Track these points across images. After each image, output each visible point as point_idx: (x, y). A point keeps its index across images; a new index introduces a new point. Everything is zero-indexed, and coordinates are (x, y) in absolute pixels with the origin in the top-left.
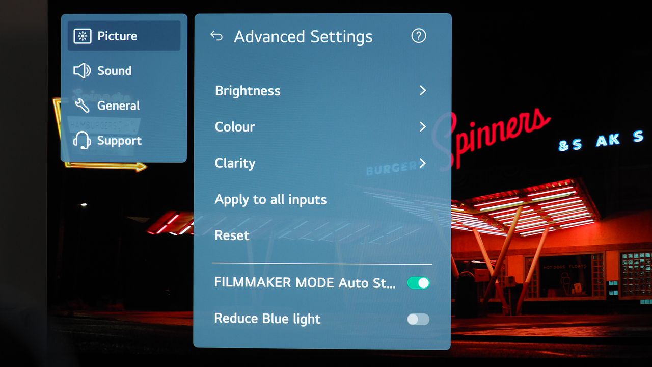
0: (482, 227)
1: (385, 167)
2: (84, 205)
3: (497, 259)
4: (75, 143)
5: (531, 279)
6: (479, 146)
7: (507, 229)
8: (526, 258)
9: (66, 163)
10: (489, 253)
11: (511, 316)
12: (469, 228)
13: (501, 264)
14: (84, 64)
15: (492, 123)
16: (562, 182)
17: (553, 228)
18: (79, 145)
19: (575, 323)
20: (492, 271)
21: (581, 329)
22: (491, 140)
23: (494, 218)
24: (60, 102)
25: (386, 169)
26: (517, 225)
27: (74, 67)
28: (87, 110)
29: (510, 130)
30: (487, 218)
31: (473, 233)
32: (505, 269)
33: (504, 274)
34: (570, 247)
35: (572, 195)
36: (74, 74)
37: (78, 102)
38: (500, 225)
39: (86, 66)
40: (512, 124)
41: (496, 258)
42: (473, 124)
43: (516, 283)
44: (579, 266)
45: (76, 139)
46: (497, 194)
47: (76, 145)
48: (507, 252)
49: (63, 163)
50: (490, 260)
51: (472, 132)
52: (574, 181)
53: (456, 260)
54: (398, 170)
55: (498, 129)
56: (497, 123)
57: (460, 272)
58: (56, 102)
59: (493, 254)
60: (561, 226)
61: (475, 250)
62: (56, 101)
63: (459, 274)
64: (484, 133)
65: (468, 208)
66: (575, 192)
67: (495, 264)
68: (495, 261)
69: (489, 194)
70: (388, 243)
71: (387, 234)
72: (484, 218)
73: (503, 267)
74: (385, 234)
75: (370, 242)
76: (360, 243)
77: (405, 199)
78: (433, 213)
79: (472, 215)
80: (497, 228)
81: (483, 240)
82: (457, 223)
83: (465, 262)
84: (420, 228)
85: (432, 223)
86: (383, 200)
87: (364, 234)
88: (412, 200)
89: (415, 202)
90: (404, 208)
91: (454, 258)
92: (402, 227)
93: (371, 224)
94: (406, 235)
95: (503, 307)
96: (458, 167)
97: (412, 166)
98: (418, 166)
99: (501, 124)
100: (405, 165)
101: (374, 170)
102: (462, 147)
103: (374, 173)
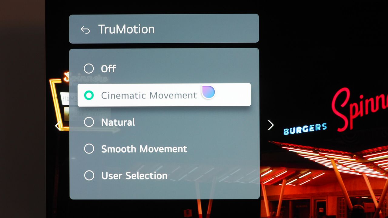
0: (370, 172)
1: (298, 128)
3: (380, 196)
6: (367, 113)
7: (387, 173)
9: (60, 128)
10: (374, 191)
12: (360, 173)
13: (384, 199)
15: (376, 96)
20: (377, 205)
22: (375, 108)
23: (378, 165)
24: (55, 82)
25: (299, 130)
30: (373, 165)
31: (362, 176)
32: (386, 203)
33: (386, 207)
41: (380, 194)
42: (362, 97)
46: (380, 148)
50: (375, 196)
51: (361, 103)
53: (351, 196)
54: (307, 131)
55: (380, 100)
56: (379, 95)
57: (353, 205)
59: (377, 192)
61: (365, 189)
62: (52, 81)
63: (352, 207)
64: (370, 103)
65: (358, 158)
67: (379, 199)
68: (379, 197)
69: (374, 148)
70: (300, 185)
71: (300, 178)
72: (370, 166)
73: (385, 201)
74: (297, 178)
75: (286, 184)
76: (280, 185)
77: (312, 152)
78: (333, 162)
79: (361, 164)
80: (380, 173)
81: (370, 182)
82: (351, 169)
83: (357, 198)
84: (324, 173)
85: (332, 170)
86: (296, 152)
87: (283, 178)
88: (317, 153)
89: (320, 154)
90: (312, 159)
91: (349, 195)
92: (310, 173)
93: (288, 171)
94: (313, 178)
96: (351, 128)
97: (317, 128)
98: (322, 128)
99: (382, 96)
100: (312, 127)
101: (289, 131)
102: (354, 114)
103: (289, 133)
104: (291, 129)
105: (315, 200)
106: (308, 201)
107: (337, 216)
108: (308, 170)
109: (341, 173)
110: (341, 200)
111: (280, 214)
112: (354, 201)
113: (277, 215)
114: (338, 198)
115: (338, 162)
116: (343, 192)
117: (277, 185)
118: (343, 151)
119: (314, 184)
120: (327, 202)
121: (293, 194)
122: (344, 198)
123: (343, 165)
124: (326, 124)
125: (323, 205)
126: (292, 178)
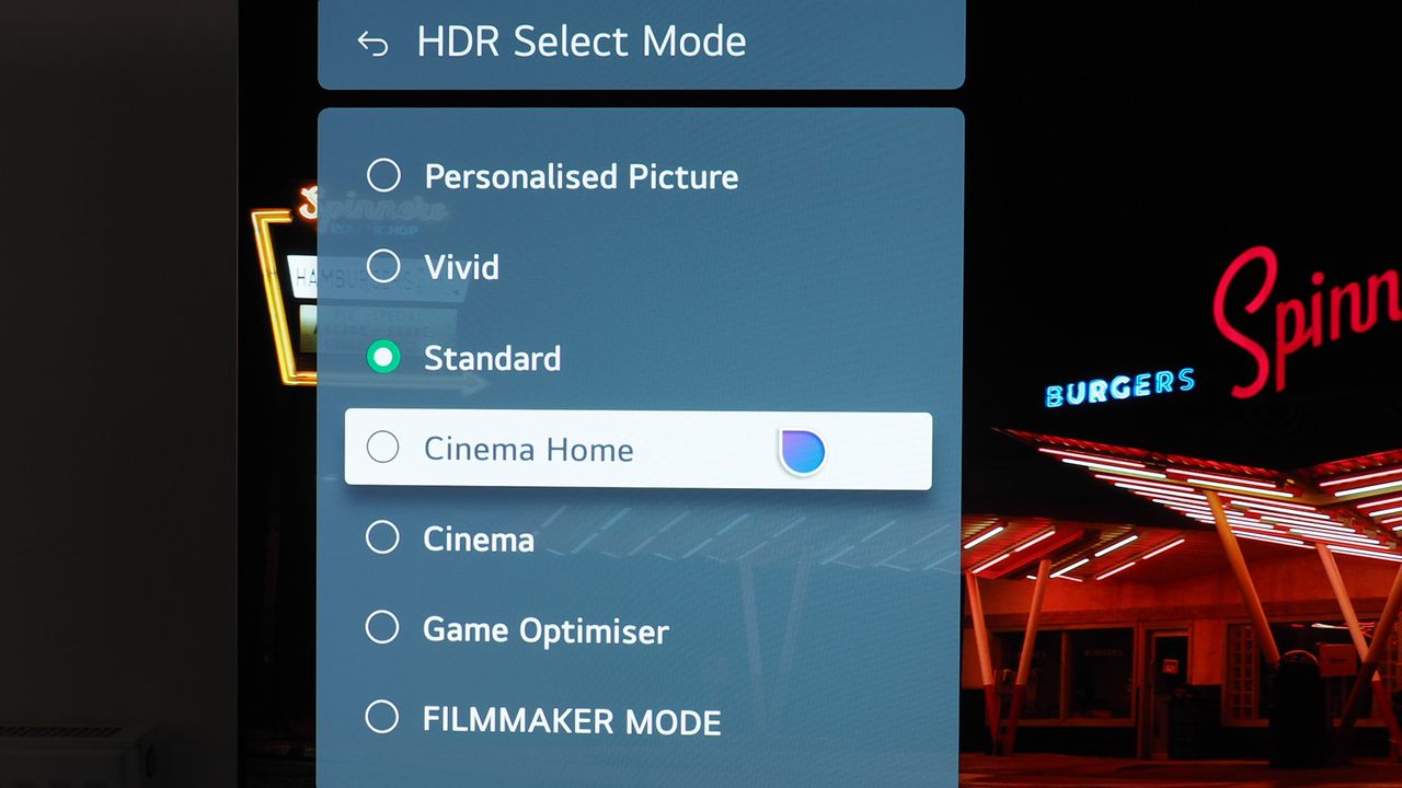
0: (1340, 538)
1: (1094, 384)
3: (1378, 620)
6: (1335, 334)
7: (1401, 544)
9: (284, 375)
10: (1355, 603)
12: (1308, 541)
13: (1388, 630)
15: (1369, 276)
20: (1364, 650)
22: (1364, 319)
23: (1372, 514)
24: (269, 220)
25: (1097, 391)
30: (1351, 514)
31: (1316, 552)
32: (1396, 646)
33: (1395, 658)
41: (1374, 616)
46: (1379, 456)
49: (278, 374)
50: (1360, 621)
51: (1317, 299)
53: (1275, 621)
54: (1126, 393)
55: (1383, 291)
56: (1379, 274)
57: (1281, 653)
59: (1365, 608)
61: (1322, 597)
62: (259, 219)
63: (1278, 656)
64: (1346, 300)
65: (1303, 490)
67: (1371, 633)
68: (1371, 625)
69: (1358, 455)
70: (1100, 578)
71: (1097, 555)
72: (1344, 516)
73: (1394, 640)
74: (1090, 555)
75: (1052, 576)
76: (1029, 577)
77: (1143, 466)
78: (1216, 503)
79: (1313, 509)
80: (1378, 542)
81: (1341, 572)
82: (1276, 528)
83: (1295, 626)
84: (1182, 541)
85: (1212, 529)
86: (1087, 467)
87: (1040, 555)
88: (1162, 471)
89: (1169, 475)
90: (1141, 489)
91: (1267, 617)
92: (1135, 538)
93: (1057, 530)
94: (1145, 558)
95: (1392, 740)
96: (1280, 385)
97: (1162, 385)
98: (1177, 383)
99: (1391, 277)
100: (1144, 380)
101: (1064, 394)
102: (1290, 336)
103: (1065, 402)
104: (1071, 386)
105: (1149, 633)
106: (1127, 634)
107: (1224, 689)
108: (1128, 528)
109: (1241, 541)
110: (1239, 634)
111: (1029, 678)
112: (1286, 637)
113: (1019, 681)
114: (1230, 626)
115: (1233, 502)
116: (1247, 605)
117: (1020, 579)
118: (1251, 464)
119: (1147, 576)
120: (1190, 639)
121: (1075, 608)
122: (1249, 627)
123: (1248, 515)
124: (1191, 371)
125: (1178, 648)
126: (1071, 555)
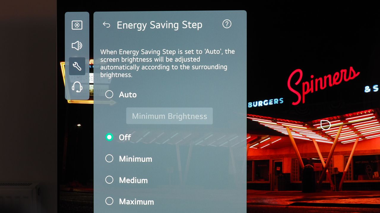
0: (318, 138)
1: (259, 102)
2: (79, 125)
4: (73, 89)
5: (348, 169)
6: (316, 90)
7: (333, 139)
8: (345, 157)
9: (68, 101)
10: (322, 153)
11: (336, 191)
12: (311, 139)
13: (330, 160)
14: (78, 41)
15: (324, 76)
16: (367, 111)
17: (361, 138)
18: (76, 90)
19: (374, 195)
20: (324, 165)
21: (378, 199)
22: (323, 86)
23: (326, 132)
24: (65, 64)
25: (260, 103)
26: (339, 137)
27: (72, 44)
28: (80, 69)
29: (335, 80)
30: (321, 132)
31: (312, 142)
32: (332, 164)
33: (332, 166)
34: (372, 150)
35: (372, 119)
36: (72, 47)
37: (75, 64)
38: (329, 137)
39: (79, 43)
40: (336, 76)
41: (327, 156)
42: (312, 77)
43: (339, 171)
44: (377, 162)
45: (74, 86)
46: (327, 118)
47: (74, 90)
48: (333, 153)
49: (67, 101)
50: (323, 158)
51: (312, 82)
52: (374, 110)
53: (302, 158)
54: (267, 104)
55: (328, 79)
56: (327, 76)
57: (305, 165)
58: (62, 64)
59: (324, 155)
60: (366, 137)
61: (314, 152)
63: (304, 166)
64: (319, 82)
65: (309, 127)
66: (374, 117)
67: (326, 160)
68: (326, 159)
70: (261, 148)
71: (261, 142)
72: (319, 133)
73: (331, 162)
74: (259, 142)
75: (250, 147)
77: (271, 121)
78: (289, 130)
79: (312, 131)
80: (327, 139)
81: (319, 146)
82: (303, 136)
83: (308, 159)
84: (281, 139)
85: (288, 136)
86: (258, 122)
88: (276, 122)
89: (277, 123)
90: (271, 127)
91: (301, 157)
92: (269, 138)
93: (251, 136)
94: (272, 143)
95: (331, 186)
96: (304, 102)
97: (276, 102)
98: (279, 102)
99: (330, 76)
100: (271, 101)
101: (252, 104)
102: (306, 90)
103: (253, 106)
104: (254, 102)
105: (273, 161)
106: (268, 161)
107: (291, 174)
108: (268, 136)
109: (295, 139)
110: (294, 161)
112: (306, 161)
114: (292, 159)
115: (293, 130)
116: (296, 154)
118: (297, 121)
119: (273, 147)
120: (283, 162)
121: (256, 155)
122: (297, 159)
123: (296, 133)
124: (282, 99)
125: (280, 164)
126: (254, 142)
